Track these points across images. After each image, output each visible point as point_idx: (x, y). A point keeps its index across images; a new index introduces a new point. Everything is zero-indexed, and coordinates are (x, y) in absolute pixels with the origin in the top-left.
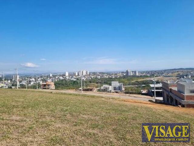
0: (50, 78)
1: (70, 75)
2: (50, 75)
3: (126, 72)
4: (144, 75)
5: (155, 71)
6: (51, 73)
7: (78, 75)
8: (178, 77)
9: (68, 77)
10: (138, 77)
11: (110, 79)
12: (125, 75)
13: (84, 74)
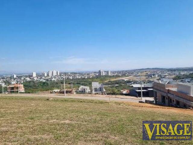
0: (14, 80)
1: (38, 76)
2: (13, 76)
3: (98, 72)
4: (116, 74)
5: (126, 71)
6: (15, 74)
7: (48, 75)
8: (147, 77)
9: (36, 78)
10: (110, 77)
11: (83, 79)
12: (97, 75)
13: (55, 74)
